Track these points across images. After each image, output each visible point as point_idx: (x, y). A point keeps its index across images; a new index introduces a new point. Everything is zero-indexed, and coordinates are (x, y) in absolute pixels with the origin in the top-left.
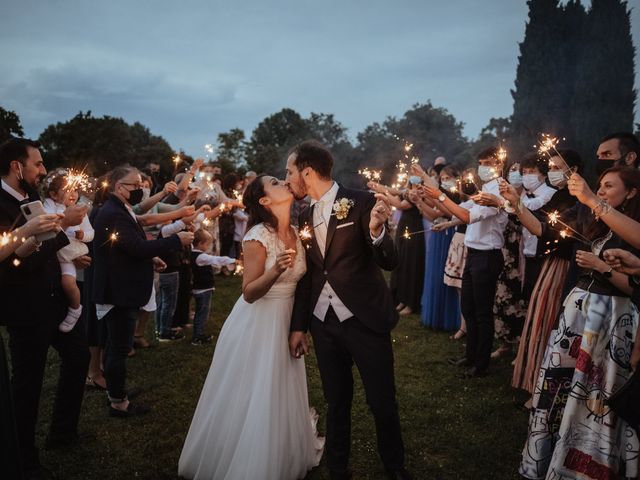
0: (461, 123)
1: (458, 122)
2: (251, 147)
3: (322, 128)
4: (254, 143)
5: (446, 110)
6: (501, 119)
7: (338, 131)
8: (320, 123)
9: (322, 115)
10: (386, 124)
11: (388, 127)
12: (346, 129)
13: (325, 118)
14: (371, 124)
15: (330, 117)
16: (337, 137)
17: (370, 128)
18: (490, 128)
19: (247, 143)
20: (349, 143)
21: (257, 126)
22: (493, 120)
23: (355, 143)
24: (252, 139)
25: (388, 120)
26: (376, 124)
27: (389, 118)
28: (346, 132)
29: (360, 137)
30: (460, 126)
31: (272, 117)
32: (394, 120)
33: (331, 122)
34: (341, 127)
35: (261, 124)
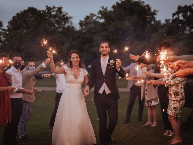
0: (155, 11)
1: (152, 10)
2: (7, 33)
3: (54, 16)
4: (9, 30)
5: (143, 2)
6: (186, 6)
7: (66, 19)
8: (53, 13)
9: (54, 7)
10: (100, 12)
11: (102, 14)
12: (71, 18)
13: (56, 9)
14: (89, 15)
15: (60, 9)
16: (65, 24)
17: (88, 17)
18: (177, 13)
19: (4, 30)
20: (73, 28)
21: (12, 19)
22: (179, 8)
23: (78, 28)
24: (8, 27)
25: (102, 10)
26: (92, 14)
27: (103, 8)
28: (71, 20)
29: (81, 24)
30: (154, 13)
31: (21, 12)
32: (106, 9)
33: (61, 13)
34: (67, 16)
35: (14, 17)
